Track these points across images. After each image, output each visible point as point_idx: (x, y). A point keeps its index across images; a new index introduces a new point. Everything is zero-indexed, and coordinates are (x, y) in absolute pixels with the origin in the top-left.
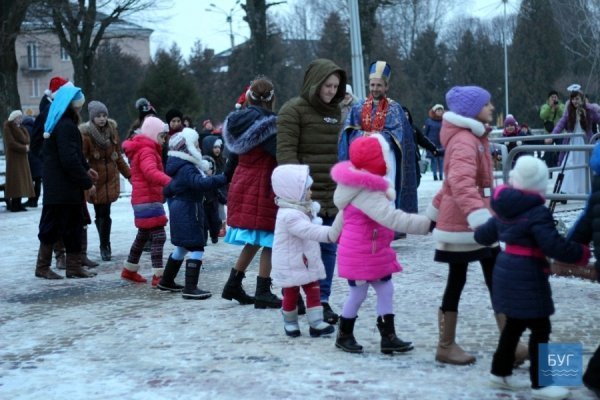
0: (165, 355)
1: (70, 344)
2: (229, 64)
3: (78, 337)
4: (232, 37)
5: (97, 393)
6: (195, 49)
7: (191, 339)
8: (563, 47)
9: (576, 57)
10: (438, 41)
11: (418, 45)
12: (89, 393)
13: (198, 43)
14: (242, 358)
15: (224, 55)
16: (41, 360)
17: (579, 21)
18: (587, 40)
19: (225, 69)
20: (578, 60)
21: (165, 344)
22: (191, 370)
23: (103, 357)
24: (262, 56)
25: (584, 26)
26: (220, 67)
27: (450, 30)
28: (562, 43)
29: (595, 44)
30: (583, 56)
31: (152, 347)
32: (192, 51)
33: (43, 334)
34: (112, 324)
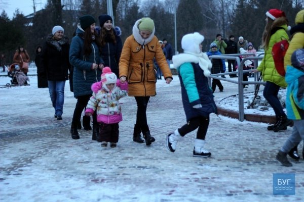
0: (89, 166)
1: (30, 161)
2: (33, 22)
3: (32, 157)
4: (34, 8)
5: (67, 187)
6: (16, 14)
7: (97, 158)
8: (202, 15)
9: (208, 19)
10: (139, 11)
11: (129, 13)
12: (63, 187)
13: (17, 11)
14: (135, 167)
15: (28, 17)
16: (22, 170)
17: (210, 2)
18: (213, 11)
19: (31, 24)
20: (209, 22)
21: (85, 161)
22: (111, 174)
23: (55, 168)
24: (59, 16)
25: (211, 4)
26: (29, 23)
27: (144, 6)
28: (201, 13)
29: (217, 14)
30: (212, 19)
31: (79, 163)
32: (14, 15)
33: (12, 157)
34: (47, 151)
